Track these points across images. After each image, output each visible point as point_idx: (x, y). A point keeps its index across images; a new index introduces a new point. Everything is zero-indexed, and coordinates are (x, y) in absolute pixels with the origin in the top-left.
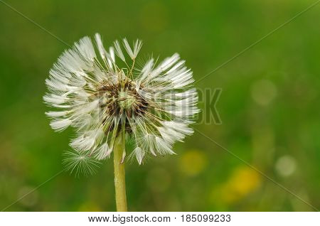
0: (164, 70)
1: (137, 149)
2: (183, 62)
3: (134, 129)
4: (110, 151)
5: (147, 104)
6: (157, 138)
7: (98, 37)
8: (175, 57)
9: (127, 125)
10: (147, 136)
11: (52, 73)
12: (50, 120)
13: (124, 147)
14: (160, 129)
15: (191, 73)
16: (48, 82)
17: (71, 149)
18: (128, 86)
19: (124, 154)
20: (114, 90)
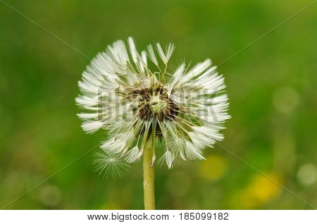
0: (195, 75)
1: (168, 153)
2: (215, 68)
3: (165, 134)
4: (140, 154)
5: (177, 109)
6: (188, 143)
7: (131, 41)
8: (207, 63)
9: (158, 128)
10: (178, 140)
11: (85, 75)
12: (81, 121)
13: (154, 151)
14: (190, 134)
15: (223, 79)
16: (80, 84)
17: (102, 151)
18: (160, 90)
19: (154, 158)
20: (146, 94)
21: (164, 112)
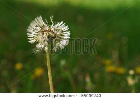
1: (54, 48)
2: (65, 24)
3: (53, 43)
6: (60, 44)
11: (29, 27)
17: (36, 48)
21: (53, 36)
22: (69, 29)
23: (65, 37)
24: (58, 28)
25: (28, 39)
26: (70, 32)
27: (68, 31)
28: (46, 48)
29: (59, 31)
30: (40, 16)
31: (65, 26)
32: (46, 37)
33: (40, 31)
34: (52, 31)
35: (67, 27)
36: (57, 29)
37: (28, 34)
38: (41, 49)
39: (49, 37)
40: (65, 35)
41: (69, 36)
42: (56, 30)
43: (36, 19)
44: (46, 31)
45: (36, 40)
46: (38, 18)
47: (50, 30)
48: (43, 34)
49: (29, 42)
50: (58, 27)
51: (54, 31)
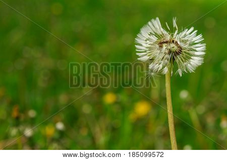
1: (179, 70)
8: (192, 29)
9: (174, 59)
11: (138, 35)
19: (172, 72)
21: (177, 51)
22: (203, 39)
23: (196, 53)
24: (186, 38)
25: (137, 54)
26: (205, 44)
27: (201, 43)
28: (166, 70)
29: (188, 43)
30: (157, 18)
31: (197, 35)
32: (167, 51)
33: (156, 43)
34: (176, 42)
35: (200, 36)
36: (183, 39)
37: (137, 46)
38: (157, 71)
39: (170, 52)
40: (197, 49)
41: (204, 51)
42: (183, 41)
43: (149, 23)
44: (167, 42)
45: (149, 57)
46: (153, 20)
47: (173, 41)
48: (161, 47)
49: (139, 59)
50: (185, 36)
51: (179, 43)
